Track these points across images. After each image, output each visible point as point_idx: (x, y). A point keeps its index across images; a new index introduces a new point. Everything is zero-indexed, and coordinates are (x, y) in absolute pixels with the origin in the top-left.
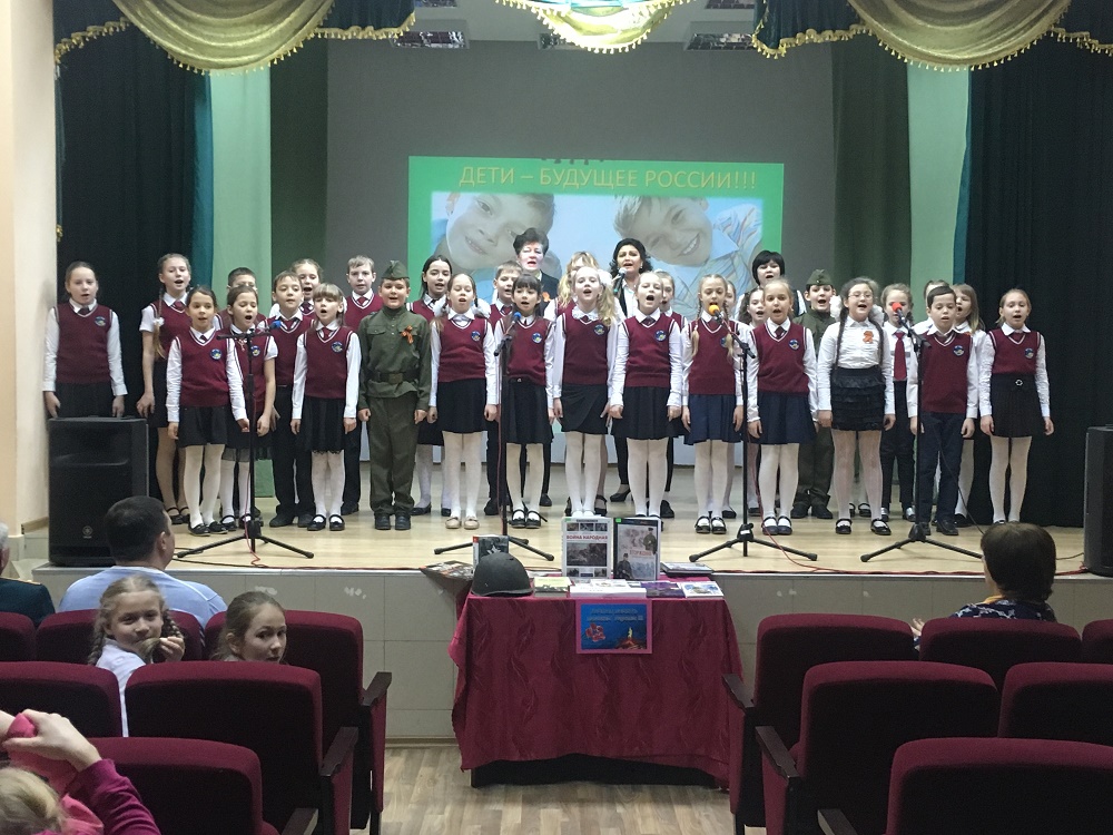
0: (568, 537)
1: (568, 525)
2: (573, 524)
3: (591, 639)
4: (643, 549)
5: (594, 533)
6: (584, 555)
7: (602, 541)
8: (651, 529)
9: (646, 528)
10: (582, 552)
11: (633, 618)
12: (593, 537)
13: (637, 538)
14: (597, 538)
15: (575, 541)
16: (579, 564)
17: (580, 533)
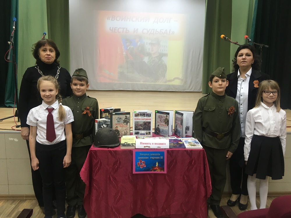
0: (135, 119)
1: (135, 114)
2: (137, 114)
3: (140, 167)
4: (164, 124)
5: (146, 118)
6: (141, 126)
7: (149, 121)
8: (167, 116)
9: (165, 115)
10: (141, 125)
11: (158, 158)
12: (145, 119)
13: (162, 119)
14: (147, 119)
15: (138, 120)
16: (139, 129)
17: (140, 117)
